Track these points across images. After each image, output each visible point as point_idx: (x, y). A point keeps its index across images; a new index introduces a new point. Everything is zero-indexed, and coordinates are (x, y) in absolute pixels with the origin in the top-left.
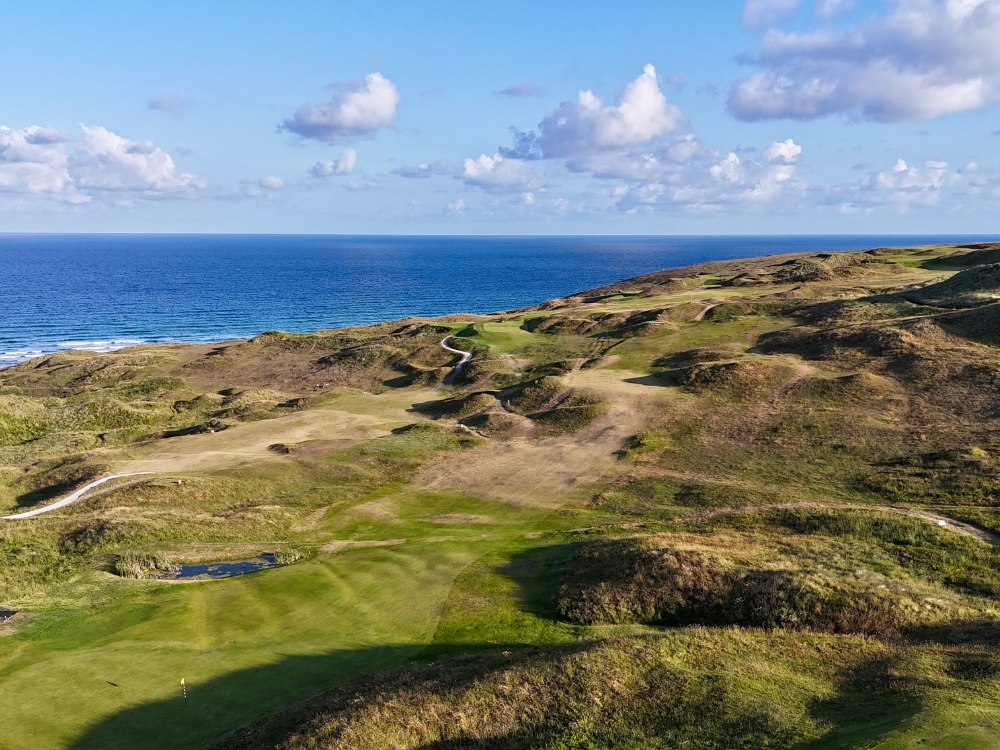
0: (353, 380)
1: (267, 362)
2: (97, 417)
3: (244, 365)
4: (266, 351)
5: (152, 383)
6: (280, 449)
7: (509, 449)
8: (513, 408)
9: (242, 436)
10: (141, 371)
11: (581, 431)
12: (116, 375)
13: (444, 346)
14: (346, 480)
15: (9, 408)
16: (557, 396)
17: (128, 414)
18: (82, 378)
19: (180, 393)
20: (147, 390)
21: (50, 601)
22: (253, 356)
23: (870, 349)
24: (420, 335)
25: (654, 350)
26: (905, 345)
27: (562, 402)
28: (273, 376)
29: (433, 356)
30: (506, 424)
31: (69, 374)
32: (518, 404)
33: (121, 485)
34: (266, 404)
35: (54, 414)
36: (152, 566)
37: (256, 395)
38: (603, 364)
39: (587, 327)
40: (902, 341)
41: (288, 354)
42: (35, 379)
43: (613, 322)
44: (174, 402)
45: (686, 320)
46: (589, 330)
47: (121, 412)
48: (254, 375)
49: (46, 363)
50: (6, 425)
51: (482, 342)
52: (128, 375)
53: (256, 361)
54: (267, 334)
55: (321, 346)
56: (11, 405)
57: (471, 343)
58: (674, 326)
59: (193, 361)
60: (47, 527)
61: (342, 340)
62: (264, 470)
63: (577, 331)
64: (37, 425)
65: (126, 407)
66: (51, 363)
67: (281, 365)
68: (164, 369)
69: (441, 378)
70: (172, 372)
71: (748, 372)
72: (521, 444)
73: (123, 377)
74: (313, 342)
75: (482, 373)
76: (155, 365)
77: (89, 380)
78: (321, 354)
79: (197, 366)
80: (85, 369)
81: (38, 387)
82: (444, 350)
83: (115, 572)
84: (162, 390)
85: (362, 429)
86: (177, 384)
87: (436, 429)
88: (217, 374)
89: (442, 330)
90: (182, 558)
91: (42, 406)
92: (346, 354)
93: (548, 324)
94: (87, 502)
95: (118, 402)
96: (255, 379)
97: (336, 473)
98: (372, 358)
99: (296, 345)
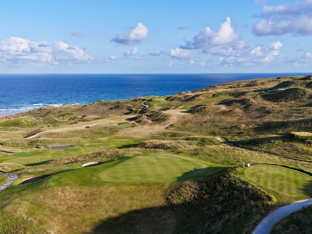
0: (117, 113)
1: (97, 109)
2: (49, 122)
3: (90, 109)
4: (97, 106)
5: (65, 114)
6: (88, 127)
7: (143, 127)
8: (149, 118)
9: (80, 125)
10: (63, 111)
11: (162, 123)
12: (57, 112)
13: (143, 104)
14: (100, 134)
15: (27, 119)
16: (161, 115)
17: (57, 121)
18: (48, 113)
19: (72, 116)
20: (63, 115)
21: (22, 151)
22: (94, 107)
23: (242, 103)
24: (138, 101)
25: (193, 104)
26: (250, 102)
27: (161, 117)
28: (97, 112)
29: (139, 107)
30: (145, 122)
31: (45, 112)
32: (151, 118)
33: (46, 133)
34: (92, 118)
35: (38, 121)
36: (46, 147)
37: (90, 116)
38: (179, 108)
39: (181, 99)
40: (250, 101)
41: (103, 106)
42: (36, 113)
43: (188, 97)
44: (69, 118)
45: (207, 97)
46: (181, 100)
47: (55, 120)
48: (93, 112)
49: (40, 109)
50: (26, 123)
51: (152, 103)
52: (60, 112)
53: (94, 109)
54: (98, 101)
55: (112, 104)
56: (27, 118)
57: (149, 103)
58: (203, 98)
59: (77, 108)
60: (27, 141)
61: (118, 103)
62: (80, 131)
63: (178, 100)
64: (34, 123)
65: (57, 119)
66: (42, 109)
67: (100, 109)
68: (69, 110)
69: (138, 112)
70: (72, 111)
71: (208, 109)
72: (146, 126)
73: (59, 113)
74: (110, 103)
75: (148, 111)
76: (68, 110)
77: (50, 113)
78: (112, 106)
79: (78, 110)
80: (49, 111)
81: (37, 115)
82: (142, 105)
83: (37, 148)
84: (67, 115)
85: (111, 124)
86: (72, 114)
87: (128, 123)
88: (83, 112)
89: (144, 100)
90: (53, 146)
91: (36, 119)
92: (117, 106)
93: (171, 98)
94: (37, 137)
95: (55, 118)
96: (92, 113)
97: (98, 132)
98: (123, 107)
99: (105, 104)
